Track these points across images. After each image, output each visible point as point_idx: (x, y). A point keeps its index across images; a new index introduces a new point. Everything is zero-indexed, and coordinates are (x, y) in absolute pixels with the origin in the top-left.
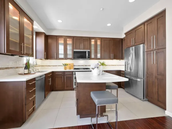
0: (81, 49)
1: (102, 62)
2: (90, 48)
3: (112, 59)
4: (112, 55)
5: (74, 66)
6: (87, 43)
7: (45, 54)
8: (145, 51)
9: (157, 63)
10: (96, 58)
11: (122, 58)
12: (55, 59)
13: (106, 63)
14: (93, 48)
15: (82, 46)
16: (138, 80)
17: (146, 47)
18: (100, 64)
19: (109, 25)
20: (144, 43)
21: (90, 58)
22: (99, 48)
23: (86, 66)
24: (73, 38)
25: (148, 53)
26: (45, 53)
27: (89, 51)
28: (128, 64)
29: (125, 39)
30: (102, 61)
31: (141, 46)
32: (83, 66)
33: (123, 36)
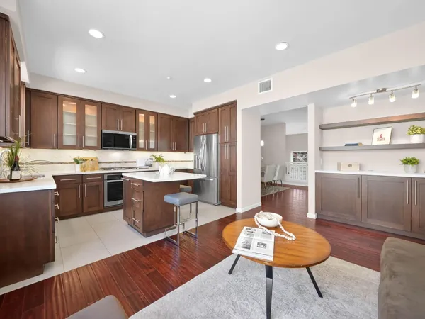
0: (117, 130)
1: (157, 157)
2: (136, 130)
3: (174, 151)
4: (174, 144)
5: (99, 163)
6: (130, 119)
7: (26, 134)
8: (219, 142)
9: (230, 158)
10: (147, 149)
11: (188, 150)
12: (54, 148)
13: (165, 159)
14: (141, 130)
15: (120, 123)
16: (211, 180)
17: (219, 137)
18: (154, 160)
19: (173, 96)
20: (217, 133)
21: (136, 147)
22: (152, 131)
23: (125, 162)
24: (101, 106)
25: (221, 145)
26: (26, 131)
27: (135, 134)
28: (198, 160)
29: (194, 121)
30: (158, 154)
31: (214, 136)
32: (119, 162)
33: (191, 116)
